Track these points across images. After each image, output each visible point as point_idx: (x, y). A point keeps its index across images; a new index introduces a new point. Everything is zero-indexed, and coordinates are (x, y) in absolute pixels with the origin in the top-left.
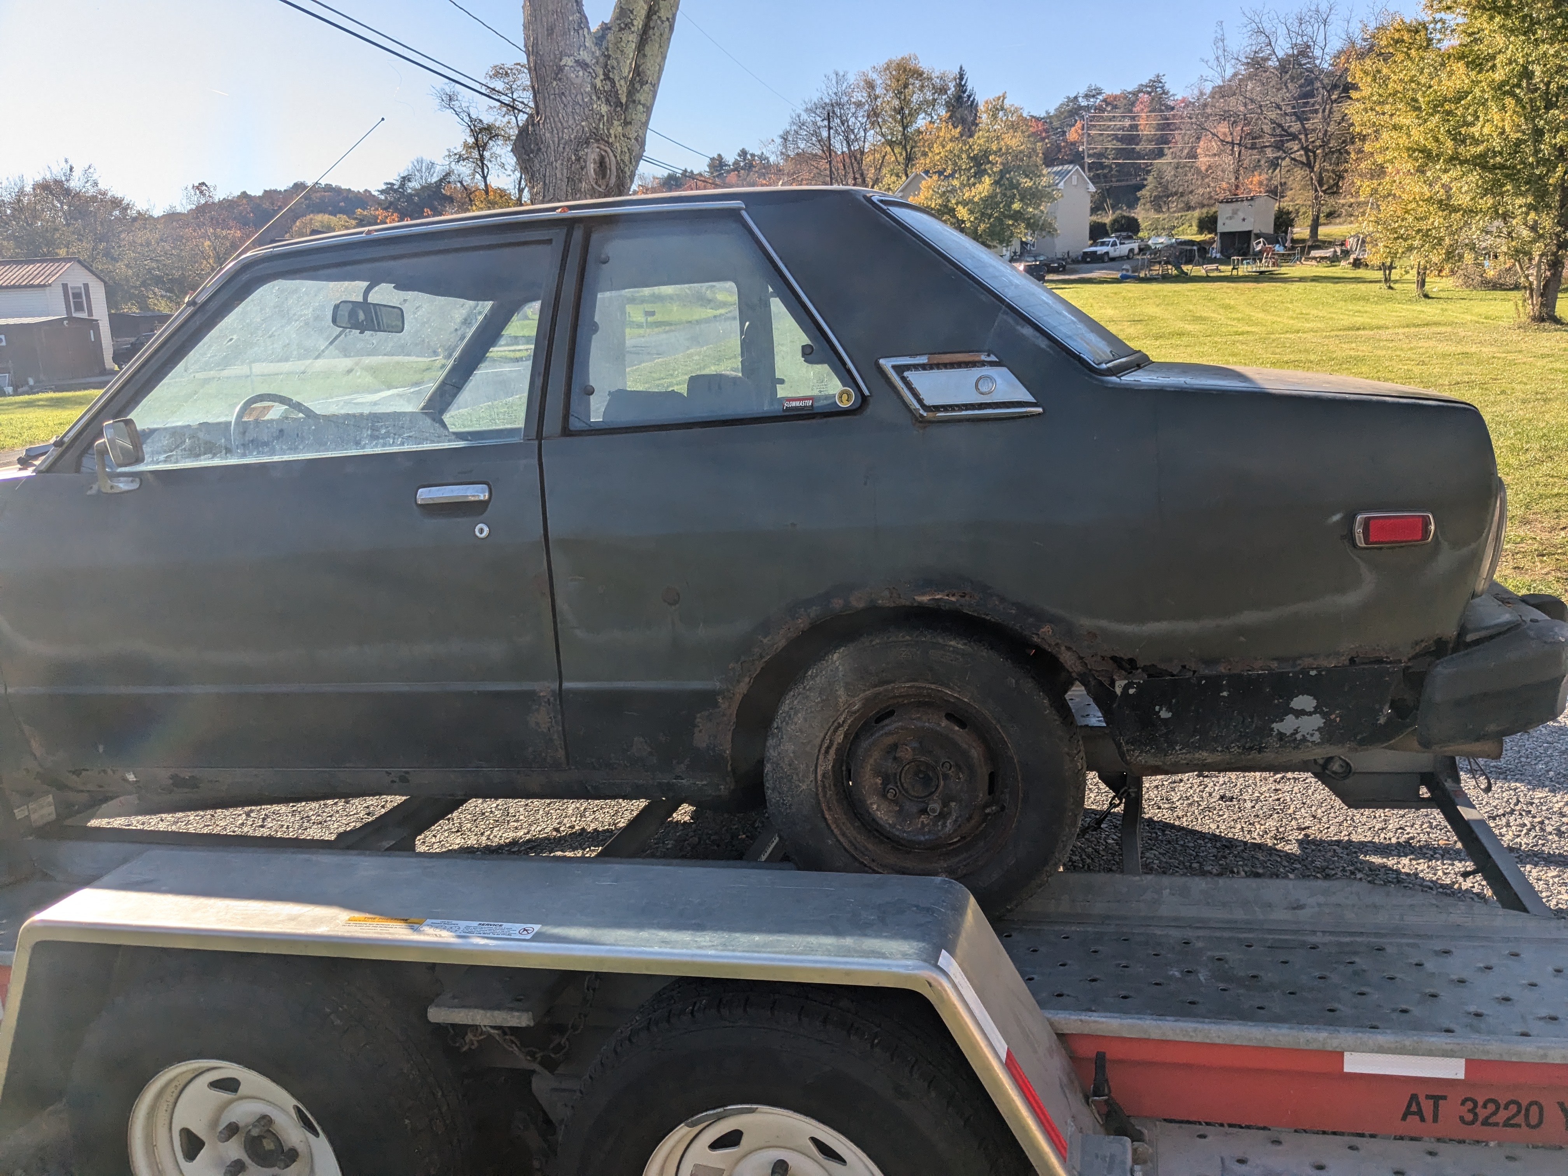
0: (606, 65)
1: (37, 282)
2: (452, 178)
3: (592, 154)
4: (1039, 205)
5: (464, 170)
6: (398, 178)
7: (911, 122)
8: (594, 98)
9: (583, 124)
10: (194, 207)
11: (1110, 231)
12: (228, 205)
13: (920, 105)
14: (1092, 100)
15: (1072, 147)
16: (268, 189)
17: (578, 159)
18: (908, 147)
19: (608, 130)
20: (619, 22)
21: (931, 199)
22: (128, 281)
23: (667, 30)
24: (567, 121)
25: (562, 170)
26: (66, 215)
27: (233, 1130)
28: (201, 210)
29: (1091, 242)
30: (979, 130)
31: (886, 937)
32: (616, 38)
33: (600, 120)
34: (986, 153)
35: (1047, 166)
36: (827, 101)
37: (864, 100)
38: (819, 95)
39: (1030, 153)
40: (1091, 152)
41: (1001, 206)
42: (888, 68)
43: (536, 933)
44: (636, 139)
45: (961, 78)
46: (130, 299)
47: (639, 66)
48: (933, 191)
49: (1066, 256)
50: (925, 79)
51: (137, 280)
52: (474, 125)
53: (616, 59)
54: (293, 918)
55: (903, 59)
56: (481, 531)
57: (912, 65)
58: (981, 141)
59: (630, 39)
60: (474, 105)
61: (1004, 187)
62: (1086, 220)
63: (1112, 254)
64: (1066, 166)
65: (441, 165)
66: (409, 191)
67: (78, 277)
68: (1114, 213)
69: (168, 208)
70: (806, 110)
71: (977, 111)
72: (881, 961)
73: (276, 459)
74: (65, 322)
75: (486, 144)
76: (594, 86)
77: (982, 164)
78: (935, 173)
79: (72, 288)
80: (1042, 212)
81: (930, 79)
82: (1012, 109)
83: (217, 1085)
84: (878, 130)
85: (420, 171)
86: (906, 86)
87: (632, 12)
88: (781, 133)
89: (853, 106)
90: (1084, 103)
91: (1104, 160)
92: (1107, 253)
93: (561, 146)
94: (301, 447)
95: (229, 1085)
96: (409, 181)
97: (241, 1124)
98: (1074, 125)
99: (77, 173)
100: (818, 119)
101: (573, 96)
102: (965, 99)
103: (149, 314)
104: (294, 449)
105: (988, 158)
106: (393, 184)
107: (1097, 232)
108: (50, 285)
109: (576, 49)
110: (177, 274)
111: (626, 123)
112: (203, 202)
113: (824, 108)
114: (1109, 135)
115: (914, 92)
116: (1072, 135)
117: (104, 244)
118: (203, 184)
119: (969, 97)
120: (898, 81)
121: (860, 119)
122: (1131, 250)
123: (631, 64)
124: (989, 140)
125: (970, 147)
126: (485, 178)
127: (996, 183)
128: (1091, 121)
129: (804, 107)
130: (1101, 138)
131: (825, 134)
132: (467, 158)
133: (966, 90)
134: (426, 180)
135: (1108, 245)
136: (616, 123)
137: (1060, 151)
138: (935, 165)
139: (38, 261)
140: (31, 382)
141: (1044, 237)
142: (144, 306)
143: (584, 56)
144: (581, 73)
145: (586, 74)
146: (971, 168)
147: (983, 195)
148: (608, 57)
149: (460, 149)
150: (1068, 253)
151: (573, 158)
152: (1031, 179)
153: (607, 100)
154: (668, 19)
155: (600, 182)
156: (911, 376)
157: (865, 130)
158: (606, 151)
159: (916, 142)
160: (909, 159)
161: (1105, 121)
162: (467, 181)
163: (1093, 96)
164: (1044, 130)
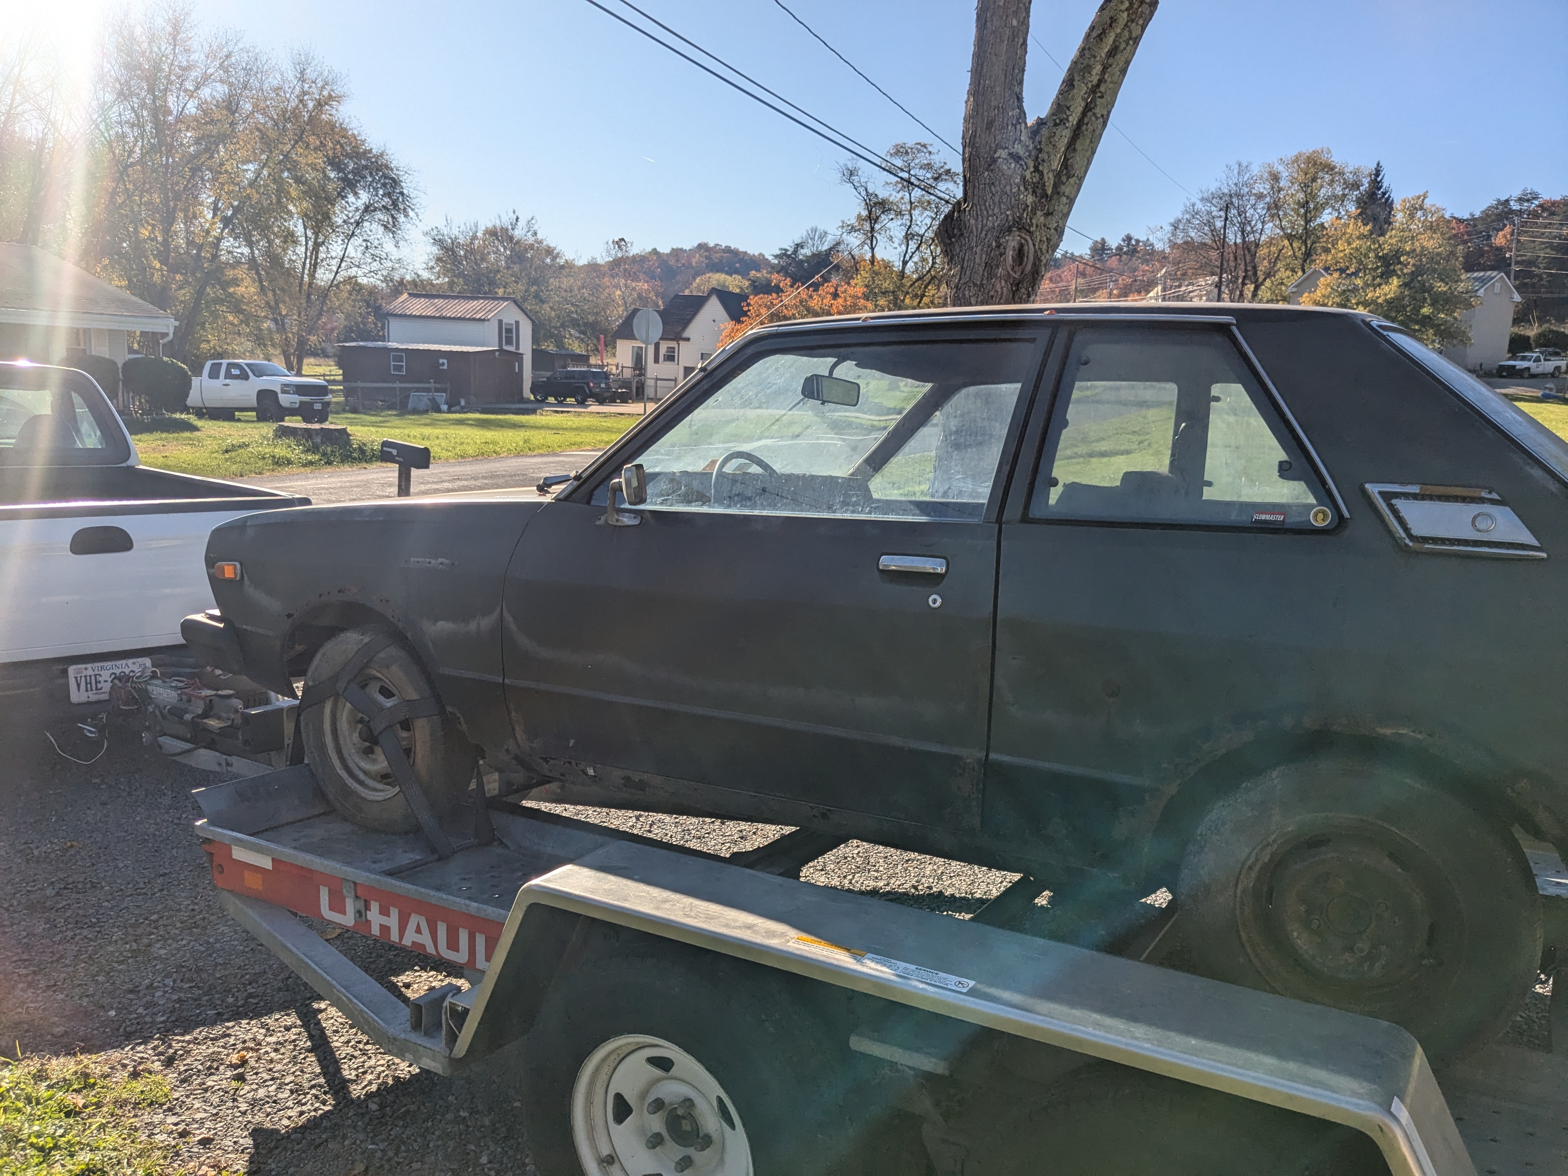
0: (1037, 158)
1: (478, 316)
2: (841, 247)
3: (1012, 242)
4: (1454, 312)
5: (854, 241)
6: (792, 245)
7: (1315, 217)
8: (1022, 188)
9: (1008, 213)
10: (611, 259)
11: (1533, 345)
12: (640, 260)
13: (1329, 198)
14: (1526, 204)
15: (1497, 253)
16: (675, 247)
17: (998, 246)
18: (1309, 242)
19: (1031, 219)
20: (1055, 117)
21: (1328, 297)
22: (550, 321)
23: (1100, 127)
24: (993, 210)
25: (981, 255)
26: (508, 258)
27: (658, 1105)
28: (616, 263)
29: (1510, 355)
30: (1392, 229)
31: (1332, 1070)
32: (1049, 132)
33: (1024, 210)
34: (1397, 254)
35: (1467, 271)
36: (1226, 191)
37: (1265, 192)
38: (1218, 184)
39: (1448, 256)
40: (1519, 258)
41: (1408, 309)
42: (1296, 160)
43: (971, 989)
44: (1056, 229)
45: (1377, 174)
46: (551, 337)
47: (1068, 160)
48: (1332, 288)
49: (1478, 368)
50: (1336, 173)
51: (558, 321)
52: (870, 200)
53: (1047, 153)
54: (749, 927)
55: (1314, 152)
56: (935, 601)
57: (1324, 158)
58: (1394, 241)
59: (1064, 134)
60: (872, 180)
61: (1413, 290)
62: (1505, 330)
63: (1533, 371)
64: (1489, 273)
65: (834, 232)
66: (801, 257)
67: (511, 315)
68: (1540, 326)
69: (590, 259)
70: (1202, 199)
71: (1392, 209)
72: (1329, 1093)
73: (756, 512)
74: (497, 353)
75: (878, 218)
76: (1023, 178)
77: (1391, 265)
78: (1337, 270)
79: (506, 324)
80: (1455, 319)
81: (1341, 173)
82: (1433, 209)
83: (653, 1061)
84: (1278, 222)
85: (813, 239)
86: (1314, 180)
87: (1068, 108)
88: (1172, 221)
89: (1252, 198)
90: (1515, 206)
91: (1533, 269)
92: (1528, 369)
93: (984, 232)
94: (779, 505)
95: (663, 1064)
96: (802, 247)
97: (667, 1101)
98: (1502, 230)
99: (522, 223)
100: (1213, 208)
101: (1002, 186)
102: (1379, 196)
103: (563, 352)
104: (774, 507)
105: (1399, 258)
106: (786, 250)
107: (1518, 345)
108: (488, 320)
109: (1011, 143)
110: (591, 318)
111: (1048, 214)
112: (620, 255)
113: (1221, 198)
114: (1543, 243)
115: (1322, 186)
116: (1500, 239)
117: (535, 287)
118: (623, 240)
119: (1384, 194)
120: (1306, 174)
121: (1259, 211)
122: (1558, 368)
123: (1061, 158)
124: (1402, 240)
125: (1380, 246)
126: (872, 249)
127: (1405, 285)
128: (1522, 226)
129: (1201, 195)
130: (1532, 245)
131: (1219, 224)
132: (859, 230)
133: (1381, 187)
134: (817, 248)
135: (1530, 360)
136: (1039, 213)
137: (1482, 256)
138: (1338, 262)
139: (482, 298)
140: (463, 403)
141: (1454, 346)
142: (560, 344)
143: (1018, 149)
144: (1013, 165)
145: (1018, 166)
146: (1378, 267)
147: (1389, 296)
148: (1040, 151)
149: (853, 221)
150: (1481, 365)
151: (994, 244)
152: (1447, 284)
153: (1034, 192)
154: (1102, 116)
155: (1016, 268)
156: (1400, 504)
157: (1263, 223)
158: (1026, 240)
159: (1319, 238)
160: (1308, 255)
161: (1539, 227)
162: (856, 252)
163: (1528, 201)
164: (1466, 232)
